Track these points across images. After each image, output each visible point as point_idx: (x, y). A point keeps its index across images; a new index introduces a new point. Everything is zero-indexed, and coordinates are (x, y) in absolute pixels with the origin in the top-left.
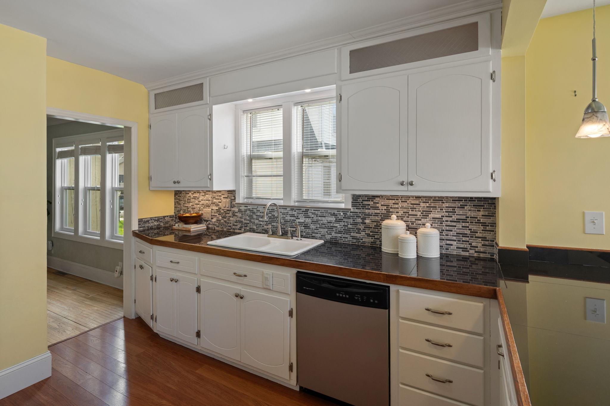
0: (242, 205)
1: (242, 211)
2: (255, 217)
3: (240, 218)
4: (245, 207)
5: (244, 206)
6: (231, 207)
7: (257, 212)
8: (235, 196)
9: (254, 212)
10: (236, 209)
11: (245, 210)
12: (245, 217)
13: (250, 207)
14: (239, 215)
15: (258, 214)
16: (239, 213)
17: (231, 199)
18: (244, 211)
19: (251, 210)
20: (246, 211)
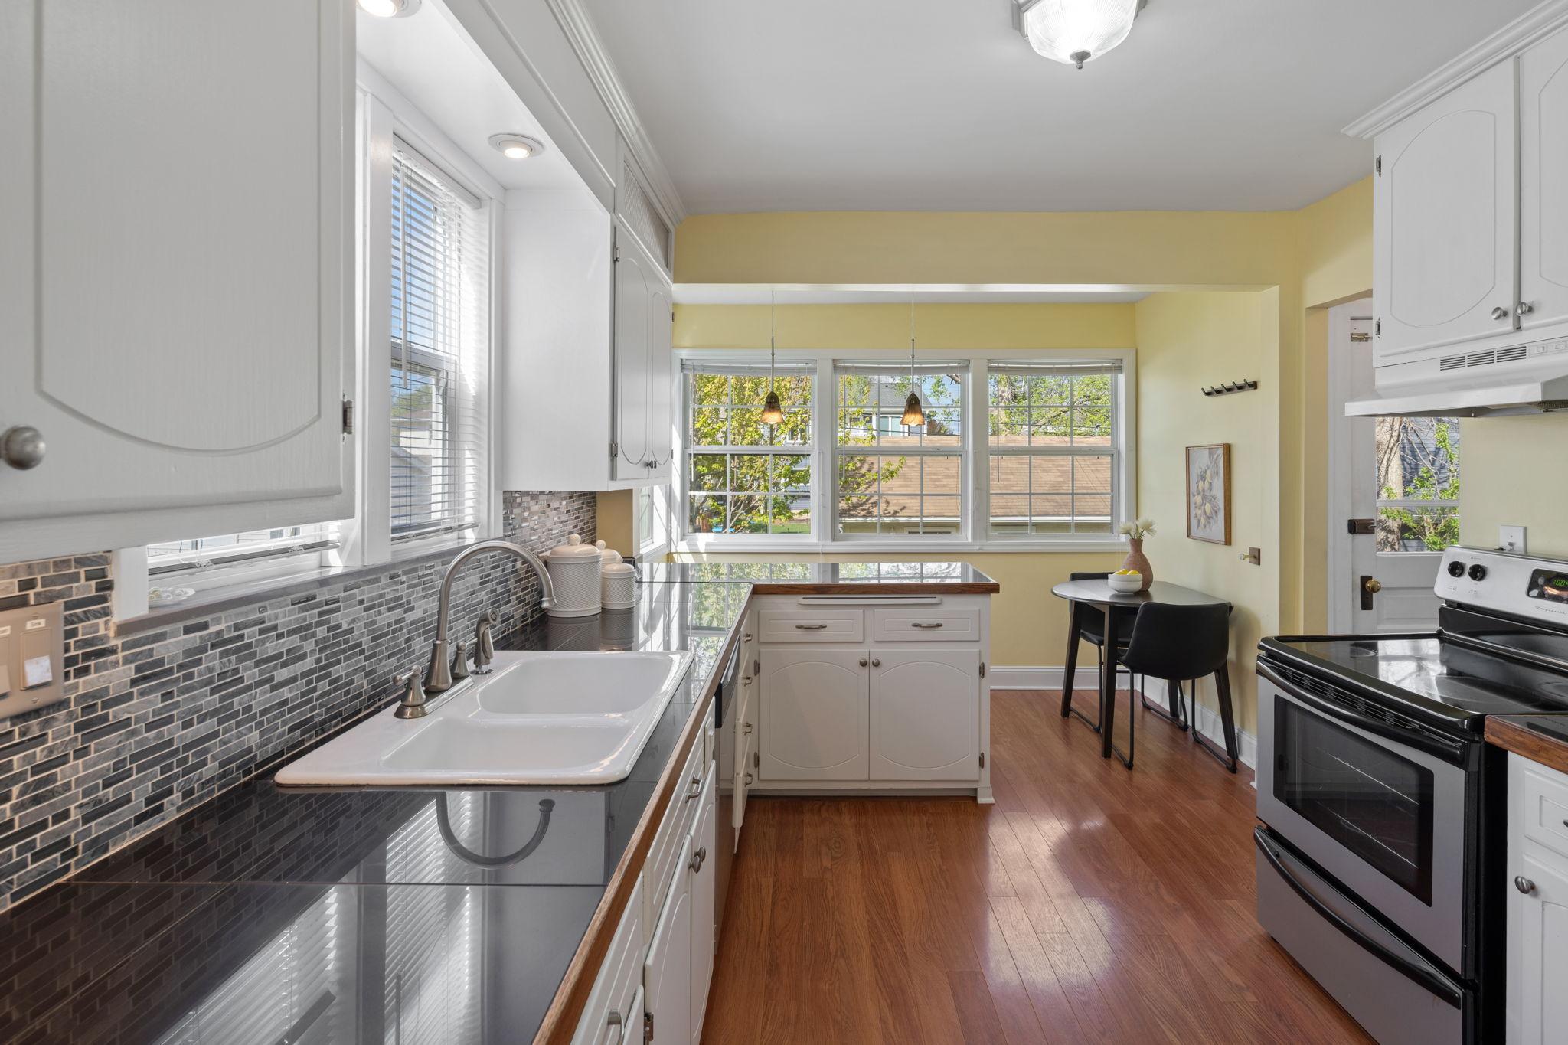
0: (166, 628)
1: (170, 671)
2: (250, 673)
3: (150, 727)
4: (188, 630)
5: (181, 625)
6: (73, 667)
7: (263, 642)
8: (103, 574)
9: (249, 645)
10: (116, 676)
11: (188, 653)
12: (194, 699)
13: (221, 625)
14: (145, 705)
15: (271, 648)
16: (142, 694)
17: (68, 606)
18: (181, 667)
19: (230, 641)
20: (193, 657)
